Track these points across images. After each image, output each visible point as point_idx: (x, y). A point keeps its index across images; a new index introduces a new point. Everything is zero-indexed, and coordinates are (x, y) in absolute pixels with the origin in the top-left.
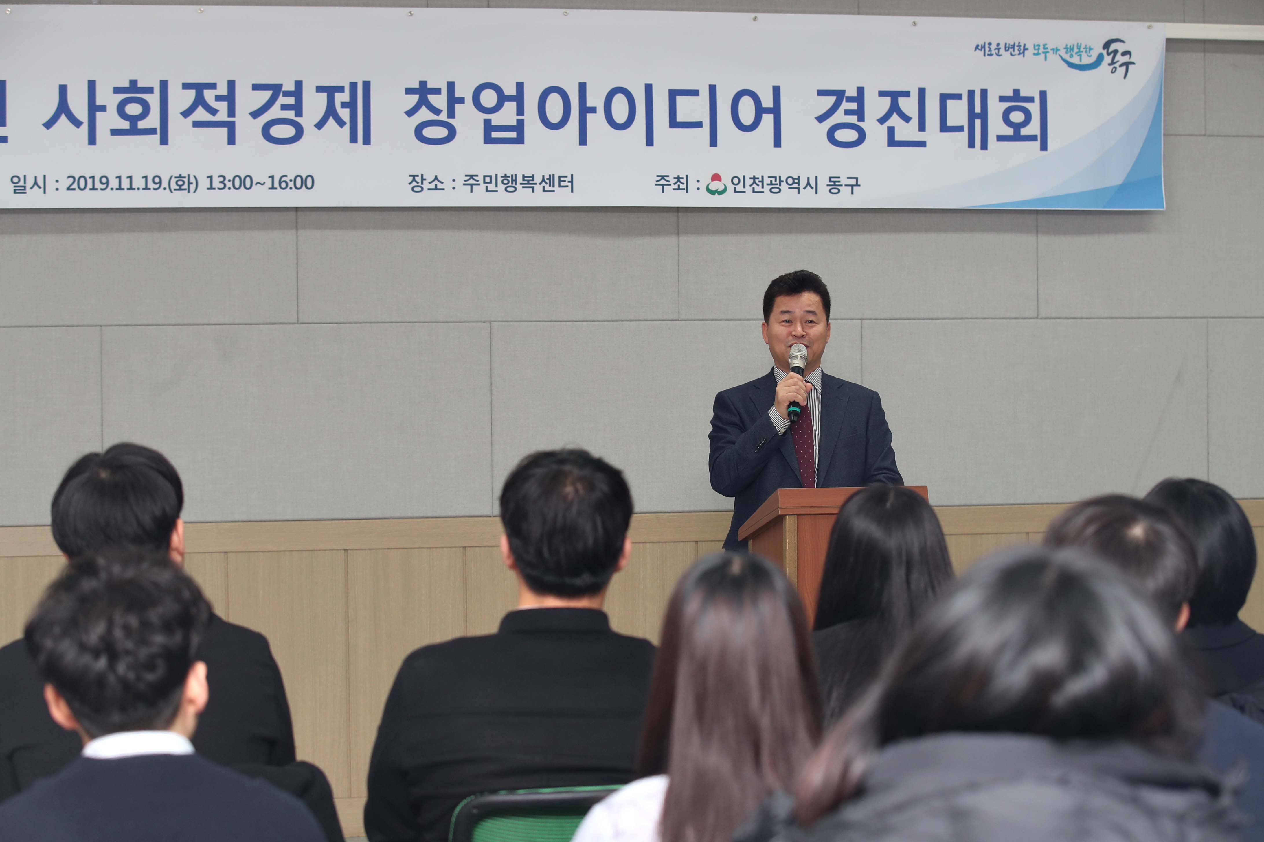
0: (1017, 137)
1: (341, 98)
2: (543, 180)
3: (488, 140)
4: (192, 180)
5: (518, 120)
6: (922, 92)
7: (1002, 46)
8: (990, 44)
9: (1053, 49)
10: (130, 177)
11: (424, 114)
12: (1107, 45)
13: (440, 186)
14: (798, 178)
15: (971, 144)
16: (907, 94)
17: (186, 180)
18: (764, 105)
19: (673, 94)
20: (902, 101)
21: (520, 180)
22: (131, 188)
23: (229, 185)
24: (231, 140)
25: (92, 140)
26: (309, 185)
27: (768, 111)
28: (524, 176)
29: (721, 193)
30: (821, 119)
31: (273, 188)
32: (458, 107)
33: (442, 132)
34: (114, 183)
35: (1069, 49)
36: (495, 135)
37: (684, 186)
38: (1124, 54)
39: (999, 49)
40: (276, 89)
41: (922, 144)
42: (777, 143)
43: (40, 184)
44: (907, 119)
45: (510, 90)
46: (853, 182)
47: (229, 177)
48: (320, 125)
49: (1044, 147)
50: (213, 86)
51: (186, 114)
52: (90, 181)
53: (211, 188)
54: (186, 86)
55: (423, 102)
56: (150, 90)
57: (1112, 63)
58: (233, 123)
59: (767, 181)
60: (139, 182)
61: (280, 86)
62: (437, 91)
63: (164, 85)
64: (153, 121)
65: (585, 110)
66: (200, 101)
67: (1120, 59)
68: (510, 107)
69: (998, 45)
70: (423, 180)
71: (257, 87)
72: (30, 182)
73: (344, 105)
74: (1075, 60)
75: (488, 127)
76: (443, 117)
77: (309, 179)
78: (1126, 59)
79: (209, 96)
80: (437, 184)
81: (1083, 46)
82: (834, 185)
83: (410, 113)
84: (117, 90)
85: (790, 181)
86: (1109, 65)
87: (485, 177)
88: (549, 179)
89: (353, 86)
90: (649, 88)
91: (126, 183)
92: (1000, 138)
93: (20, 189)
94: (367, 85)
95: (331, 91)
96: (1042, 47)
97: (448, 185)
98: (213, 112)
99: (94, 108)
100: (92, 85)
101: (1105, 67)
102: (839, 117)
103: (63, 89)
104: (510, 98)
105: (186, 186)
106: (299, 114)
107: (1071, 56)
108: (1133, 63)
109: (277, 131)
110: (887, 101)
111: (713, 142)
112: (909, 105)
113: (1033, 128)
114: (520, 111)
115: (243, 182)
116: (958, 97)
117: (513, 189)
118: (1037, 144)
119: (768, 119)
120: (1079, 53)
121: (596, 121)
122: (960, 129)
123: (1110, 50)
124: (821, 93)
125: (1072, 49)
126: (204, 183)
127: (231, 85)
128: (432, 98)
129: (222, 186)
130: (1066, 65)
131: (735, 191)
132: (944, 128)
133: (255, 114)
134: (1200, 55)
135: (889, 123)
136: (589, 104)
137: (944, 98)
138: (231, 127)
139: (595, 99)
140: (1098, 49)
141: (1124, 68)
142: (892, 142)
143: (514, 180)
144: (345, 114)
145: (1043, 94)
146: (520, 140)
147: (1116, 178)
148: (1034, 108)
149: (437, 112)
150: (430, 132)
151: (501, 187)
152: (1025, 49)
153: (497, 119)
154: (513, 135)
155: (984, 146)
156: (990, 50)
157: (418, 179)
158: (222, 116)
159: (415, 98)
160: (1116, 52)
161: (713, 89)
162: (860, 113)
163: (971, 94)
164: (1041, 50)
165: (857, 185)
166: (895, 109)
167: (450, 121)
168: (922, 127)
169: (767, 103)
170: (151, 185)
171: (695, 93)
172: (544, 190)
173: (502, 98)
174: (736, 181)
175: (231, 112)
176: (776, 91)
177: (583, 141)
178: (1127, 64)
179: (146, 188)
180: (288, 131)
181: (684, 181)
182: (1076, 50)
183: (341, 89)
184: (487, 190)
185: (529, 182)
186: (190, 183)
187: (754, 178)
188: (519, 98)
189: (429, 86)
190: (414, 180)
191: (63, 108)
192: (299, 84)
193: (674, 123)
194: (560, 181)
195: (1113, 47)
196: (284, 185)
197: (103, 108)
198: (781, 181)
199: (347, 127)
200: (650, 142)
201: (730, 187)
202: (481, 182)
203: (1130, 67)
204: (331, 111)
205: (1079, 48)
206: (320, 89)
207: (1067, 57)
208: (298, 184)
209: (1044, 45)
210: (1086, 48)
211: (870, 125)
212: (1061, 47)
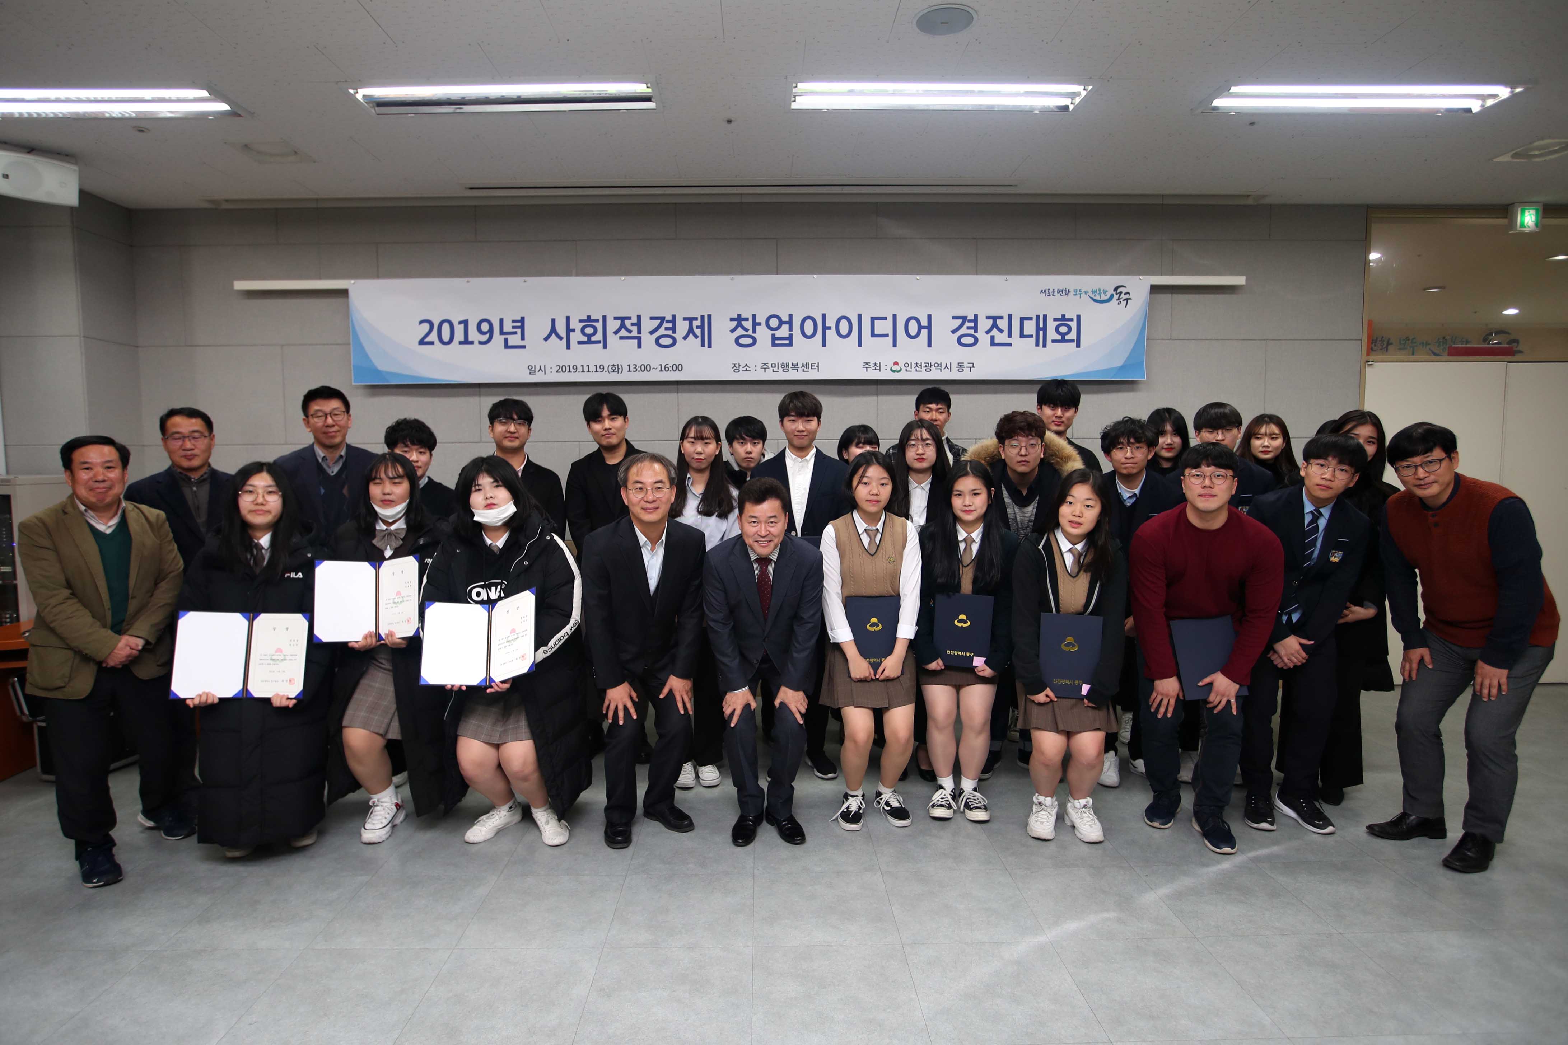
0: (1063, 340)
1: (696, 323)
2: (803, 366)
3: (774, 345)
4: (620, 367)
5: (789, 334)
6: (1010, 316)
7: (1056, 290)
8: (1049, 289)
9: (1085, 292)
10: (588, 366)
11: (740, 332)
12: (1116, 289)
13: (748, 369)
14: (941, 364)
15: (1037, 345)
16: (1002, 318)
17: (617, 367)
18: (923, 325)
19: (873, 319)
20: (999, 322)
21: (790, 365)
22: (589, 371)
23: (639, 369)
24: (639, 346)
25: (568, 347)
26: (680, 369)
27: (924, 328)
28: (793, 364)
29: (898, 372)
30: (953, 332)
31: (661, 371)
32: (757, 327)
33: (750, 341)
34: (580, 369)
35: (1094, 292)
36: (777, 342)
37: (879, 368)
38: (1125, 294)
39: (1054, 292)
40: (662, 319)
41: (1010, 345)
42: (929, 345)
43: (542, 369)
44: (1001, 331)
45: (785, 318)
46: (971, 365)
47: (639, 365)
48: (685, 338)
49: (1078, 346)
50: (629, 318)
51: (616, 333)
52: (568, 368)
53: (629, 371)
54: (616, 318)
55: (739, 325)
56: (597, 321)
57: (1119, 299)
58: (640, 337)
59: (923, 365)
60: (592, 368)
61: (664, 317)
62: (747, 319)
63: (604, 318)
64: (599, 336)
65: (825, 328)
66: (623, 326)
67: (1123, 296)
68: (785, 327)
69: (1054, 290)
70: (739, 366)
71: (652, 318)
72: (537, 369)
73: (698, 327)
74: (1098, 298)
75: (774, 338)
76: (750, 333)
77: (680, 366)
78: (1127, 296)
79: (628, 323)
80: (747, 368)
81: (1102, 290)
82: (960, 367)
83: (732, 331)
84: (581, 321)
85: (936, 365)
86: (1117, 300)
87: (772, 364)
88: (806, 365)
89: (702, 317)
90: (860, 316)
91: (586, 369)
92: (1053, 341)
93: (532, 372)
94: (709, 316)
95: (691, 320)
96: (1078, 291)
97: (752, 368)
98: (630, 331)
99: (569, 330)
100: (568, 318)
101: (1114, 301)
102: (964, 331)
103: (553, 321)
104: (785, 323)
105: (616, 370)
106: (674, 332)
107: (1095, 295)
108: (1130, 299)
109: (663, 341)
110: (991, 321)
111: (895, 345)
112: (1003, 324)
113: (1073, 335)
114: (791, 329)
115: (646, 368)
116: (1031, 319)
117: (787, 370)
118: (1075, 344)
119: (924, 332)
120: (1100, 294)
121: (831, 334)
122: (1031, 336)
123: (1118, 292)
124: (954, 318)
125: (1096, 292)
126: (626, 368)
127: (639, 317)
128: (744, 323)
129: (635, 370)
130: (1092, 301)
131: (906, 371)
132: (1022, 335)
133: (652, 333)
134: (1170, 295)
135: (992, 333)
136: (827, 325)
137: (1022, 320)
138: (639, 339)
139: (831, 323)
140: (1111, 291)
141: (1125, 301)
142: (993, 344)
143: (788, 366)
144: (698, 332)
145: (1079, 317)
146: (790, 344)
147: (1118, 362)
148: (1073, 325)
149: (747, 330)
150: (743, 341)
151: (781, 369)
152: (1069, 292)
153: (778, 334)
154: (787, 342)
155: (1045, 346)
156: (1049, 293)
157: (737, 366)
158: (635, 333)
159: (735, 323)
160: (1121, 293)
161: (895, 316)
162: (975, 329)
163: (1038, 317)
164: (1078, 292)
165: (973, 367)
166: (995, 325)
167: (753, 335)
168: (1010, 336)
169: (924, 323)
170: (598, 369)
171: (885, 318)
172: (803, 371)
173: (781, 323)
174: (907, 365)
175: (639, 332)
176: (929, 317)
177: (824, 345)
178: (1127, 300)
179: (596, 371)
180: (668, 341)
181: (878, 365)
182: (1098, 292)
183: (696, 319)
184: (773, 371)
185: (795, 366)
186: (618, 369)
187: (917, 364)
188: (790, 323)
189: (742, 317)
190: (735, 366)
191: (553, 330)
192: (674, 317)
193: (873, 335)
194: (812, 366)
195: (1119, 290)
196: (667, 369)
197: (573, 330)
198: (931, 365)
199: (699, 339)
200: (860, 345)
201: (904, 369)
202: (770, 367)
203: (1129, 301)
204: (691, 331)
205: (1100, 291)
206: (685, 319)
207: (1093, 296)
208: (675, 369)
209: (1080, 290)
210: (1104, 291)
211: (981, 334)
212: (1090, 291)
